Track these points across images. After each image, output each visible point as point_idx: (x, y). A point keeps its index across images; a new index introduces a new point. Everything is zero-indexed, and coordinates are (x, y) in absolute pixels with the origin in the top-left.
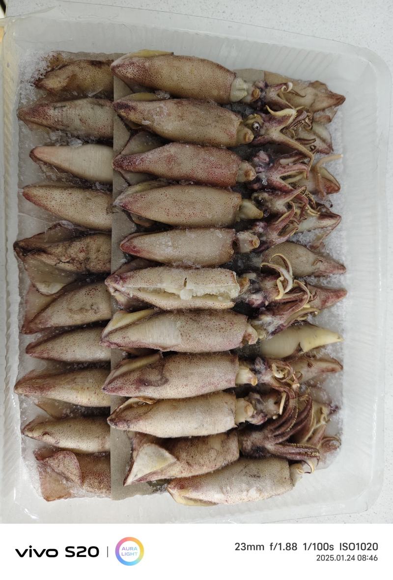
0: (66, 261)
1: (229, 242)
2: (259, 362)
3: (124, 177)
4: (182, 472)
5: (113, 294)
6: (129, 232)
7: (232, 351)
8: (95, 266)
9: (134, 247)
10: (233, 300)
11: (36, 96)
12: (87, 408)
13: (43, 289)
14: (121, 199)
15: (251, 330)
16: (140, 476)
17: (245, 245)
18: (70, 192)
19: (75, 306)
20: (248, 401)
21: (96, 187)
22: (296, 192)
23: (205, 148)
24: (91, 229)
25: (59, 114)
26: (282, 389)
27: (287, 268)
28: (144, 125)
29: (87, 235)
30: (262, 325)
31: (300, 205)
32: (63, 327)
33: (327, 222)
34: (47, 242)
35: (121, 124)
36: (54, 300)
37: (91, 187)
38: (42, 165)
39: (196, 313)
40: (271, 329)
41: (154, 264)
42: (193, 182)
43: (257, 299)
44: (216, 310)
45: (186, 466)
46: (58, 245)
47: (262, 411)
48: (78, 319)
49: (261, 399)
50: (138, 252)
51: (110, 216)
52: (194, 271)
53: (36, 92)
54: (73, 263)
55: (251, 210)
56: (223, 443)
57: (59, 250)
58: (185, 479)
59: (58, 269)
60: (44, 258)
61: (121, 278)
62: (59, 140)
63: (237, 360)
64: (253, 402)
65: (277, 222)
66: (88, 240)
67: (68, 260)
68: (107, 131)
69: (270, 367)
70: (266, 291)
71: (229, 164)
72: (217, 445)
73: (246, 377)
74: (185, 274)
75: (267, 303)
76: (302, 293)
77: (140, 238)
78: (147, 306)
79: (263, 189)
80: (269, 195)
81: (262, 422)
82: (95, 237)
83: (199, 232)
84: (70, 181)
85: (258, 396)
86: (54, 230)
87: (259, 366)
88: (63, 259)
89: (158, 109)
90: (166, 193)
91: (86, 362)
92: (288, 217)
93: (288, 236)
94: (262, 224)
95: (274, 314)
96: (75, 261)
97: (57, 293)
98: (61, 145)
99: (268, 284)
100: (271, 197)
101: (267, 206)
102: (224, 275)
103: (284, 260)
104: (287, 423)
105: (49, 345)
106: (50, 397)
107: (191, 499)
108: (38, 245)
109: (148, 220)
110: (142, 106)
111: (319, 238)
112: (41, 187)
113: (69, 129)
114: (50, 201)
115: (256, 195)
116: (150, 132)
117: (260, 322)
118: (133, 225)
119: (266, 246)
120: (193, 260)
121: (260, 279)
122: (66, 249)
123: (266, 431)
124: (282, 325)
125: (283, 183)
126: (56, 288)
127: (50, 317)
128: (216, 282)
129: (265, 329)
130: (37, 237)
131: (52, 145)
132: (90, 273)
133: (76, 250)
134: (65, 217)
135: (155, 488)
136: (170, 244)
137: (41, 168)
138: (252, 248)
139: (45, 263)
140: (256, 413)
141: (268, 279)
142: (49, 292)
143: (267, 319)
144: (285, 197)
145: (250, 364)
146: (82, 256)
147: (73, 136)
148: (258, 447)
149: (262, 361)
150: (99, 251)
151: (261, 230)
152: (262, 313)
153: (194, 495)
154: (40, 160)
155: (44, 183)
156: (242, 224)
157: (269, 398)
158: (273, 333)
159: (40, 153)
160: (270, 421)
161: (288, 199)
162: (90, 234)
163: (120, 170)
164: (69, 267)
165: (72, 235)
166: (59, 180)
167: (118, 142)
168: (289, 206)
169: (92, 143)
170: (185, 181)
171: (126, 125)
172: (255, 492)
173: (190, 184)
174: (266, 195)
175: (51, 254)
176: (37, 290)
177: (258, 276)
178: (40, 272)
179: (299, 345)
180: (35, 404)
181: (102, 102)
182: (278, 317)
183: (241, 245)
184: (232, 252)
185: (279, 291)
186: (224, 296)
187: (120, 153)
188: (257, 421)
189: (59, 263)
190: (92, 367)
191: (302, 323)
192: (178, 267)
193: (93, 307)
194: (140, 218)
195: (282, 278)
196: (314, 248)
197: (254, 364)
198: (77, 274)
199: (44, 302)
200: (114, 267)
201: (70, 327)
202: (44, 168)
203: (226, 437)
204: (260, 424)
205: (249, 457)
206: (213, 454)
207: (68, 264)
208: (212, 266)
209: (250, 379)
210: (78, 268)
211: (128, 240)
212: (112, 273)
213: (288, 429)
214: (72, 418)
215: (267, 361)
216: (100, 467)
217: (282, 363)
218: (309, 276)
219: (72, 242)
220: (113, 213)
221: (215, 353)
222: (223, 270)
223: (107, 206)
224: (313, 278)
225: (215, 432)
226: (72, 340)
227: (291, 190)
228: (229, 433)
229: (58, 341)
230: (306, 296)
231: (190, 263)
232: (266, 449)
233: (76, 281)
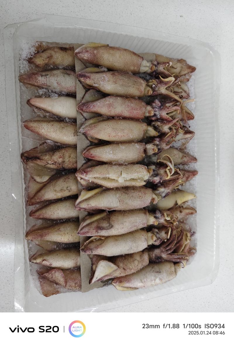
0: (51, 163)
1: (142, 150)
2: (158, 212)
3: (82, 115)
4: (121, 274)
5: (80, 181)
6: (87, 146)
7: (144, 208)
8: (68, 165)
9: (91, 155)
10: (145, 181)
11: (29, 68)
12: (66, 244)
13: (38, 179)
14: (83, 128)
15: (154, 196)
16: (98, 278)
17: (150, 151)
18: (52, 124)
19: (58, 188)
20: (152, 233)
21: (66, 121)
22: (174, 121)
23: (128, 99)
24: (64, 145)
25: (45, 79)
26: (168, 226)
27: (171, 162)
28: (94, 86)
29: (62, 148)
30: (160, 193)
31: (175, 128)
32: (51, 200)
33: (188, 136)
34: (40, 153)
35: (81, 85)
36: (44, 186)
37: (63, 121)
38: (35, 109)
39: (126, 189)
40: (164, 195)
41: (102, 163)
42: (122, 117)
43: (157, 180)
44: (136, 187)
45: (123, 271)
46: (46, 154)
47: (159, 238)
48: (59, 195)
49: (158, 232)
50: (93, 157)
51: (76, 137)
52: (124, 166)
53: (29, 66)
54: (55, 164)
55: (152, 132)
56: (141, 256)
57: (47, 157)
58: (122, 277)
59: (46, 168)
60: (38, 162)
61: (85, 172)
62: (44, 94)
63: (147, 212)
64: (155, 234)
65: (165, 138)
66: (63, 151)
67: (52, 163)
68: (72, 89)
69: (163, 215)
70: (161, 175)
71: (141, 107)
72: (138, 258)
73: (152, 220)
74: (120, 169)
75: (161, 181)
76: (178, 175)
77: (94, 149)
78: (98, 186)
79: (157, 120)
80: (161, 123)
81: (160, 243)
82: (67, 149)
83: (127, 145)
84: (51, 118)
85: (157, 230)
86: (43, 146)
87: (158, 215)
88: (50, 162)
89: (103, 78)
90: (108, 124)
91: (64, 219)
92: (171, 135)
93: (171, 145)
94: (158, 139)
95: (165, 187)
96: (56, 163)
97: (47, 181)
98: (46, 97)
99: (162, 171)
100: (162, 124)
101: (160, 129)
102: (141, 168)
103: (169, 158)
104: (172, 243)
105: (44, 211)
106: (46, 240)
107: (125, 287)
108: (35, 155)
109: (96, 139)
110: (93, 76)
111: (184, 144)
112: (35, 121)
113: (50, 88)
114: (41, 130)
115: (154, 123)
116: (96, 90)
117: (158, 192)
118: (88, 142)
119: (160, 151)
120: (124, 161)
121: (157, 168)
122: (51, 157)
123: (162, 248)
124: (169, 192)
125: (168, 116)
126: (45, 179)
127: (43, 195)
128: (138, 172)
129: (161, 195)
130: (33, 150)
131: (40, 97)
132: (64, 169)
133: (57, 157)
134: (49, 138)
135: (104, 284)
136: (111, 152)
137: (34, 110)
138: (153, 152)
139: (38, 165)
140: (157, 239)
141: (161, 168)
142: (42, 181)
143: (162, 190)
144: (169, 124)
145: (153, 214)
146: (60, 160)
147: (52, 92)
148: (158, 257)
149: (159, 212)
150: (70, 157)
151: (158, 143)
152: (159, 187)
153: (127, 285)
154: (33, 106)
155: (36, 119)
156: (147, 140)
157: (162, 231)
158: (165, 197)
159: (34, 102)
160: (163, 243)
161: (170, 125)
162: (64, 147)
163: (81, 111)
164: (52, 166)
165: (53, 148)
166: (45, 117)
167: (79, 96)
168: (170, 129)
169: (63, 96)
170: (118, 117)
171: (83, 86)
172: (158, 280)
173: (120, 119)
174: (159, 123)
175: (42, 160)
176: (35, 180)
177: (156, 167)
178: (36, 170)
179: (176, 202)
180: (37, 244)
181: (69, 72)
182: (167, 188)
183: (148, 151)
184: (144, 155)
185: (168, 175)
186: (141, 179)
187: (81, 102)
188: (157, 243)
189: (47, 164)
190: (68, 221)
191: (176, 190)
192: (115, 165)
193: (68, 188)
194: (92, 138)
195: (169, 168)
196: (181, 150)
197: (155, 214)
198: (57, 170)
199: (39, 187)
200: (79, 166)
201: (55, 200)
202: (36, 110)
203: (142, 253)
204: (159, 244)
205: (153, 263)
206: (136, 263)
207: (52, 165)
208: (133, 163)
209: (154, 222)
210: (58, 167)
211: (87, 151)
212: (78, 169)
213: (172, 246)
214: (58, 250)
215: (162, 211)
216: (75, 275)
217: (169, 212)
218: (179, 165)
219: (54, 152)
220: (78, 135)
221: (136, 210)
222: (140, 166)
223: (74, 132)
224: (181, 166)
225: (136, 251)
226: (56, 207)
227: (172, 120)
228: (143, 251)
229: (49, 208)
230: (180, 176)
231: (122, 162)
232: (162, 257)
233: (56, 174)
